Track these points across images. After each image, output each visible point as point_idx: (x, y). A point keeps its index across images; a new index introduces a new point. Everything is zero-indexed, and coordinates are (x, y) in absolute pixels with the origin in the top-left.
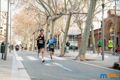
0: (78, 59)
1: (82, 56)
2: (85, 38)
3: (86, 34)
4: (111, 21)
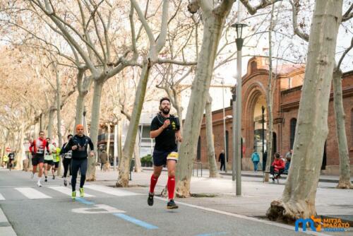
1: (182, 183)
2: (191, 132)
3: (192, 121)
4: (257, 88)
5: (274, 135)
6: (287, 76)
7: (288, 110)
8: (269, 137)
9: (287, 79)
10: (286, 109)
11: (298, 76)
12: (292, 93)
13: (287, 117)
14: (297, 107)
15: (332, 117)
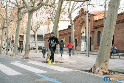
0: (98, 71)
4: (83, 20)
5: (91, 38)
6: (96, 15)
7: (97, 28)
8: (88, 39)
9: (96, 16)
10: (96, 28)
11: (100, 15)
12: (98, 22)
13: (96, 31)
14: (103, 26)
15: (116, 30)
